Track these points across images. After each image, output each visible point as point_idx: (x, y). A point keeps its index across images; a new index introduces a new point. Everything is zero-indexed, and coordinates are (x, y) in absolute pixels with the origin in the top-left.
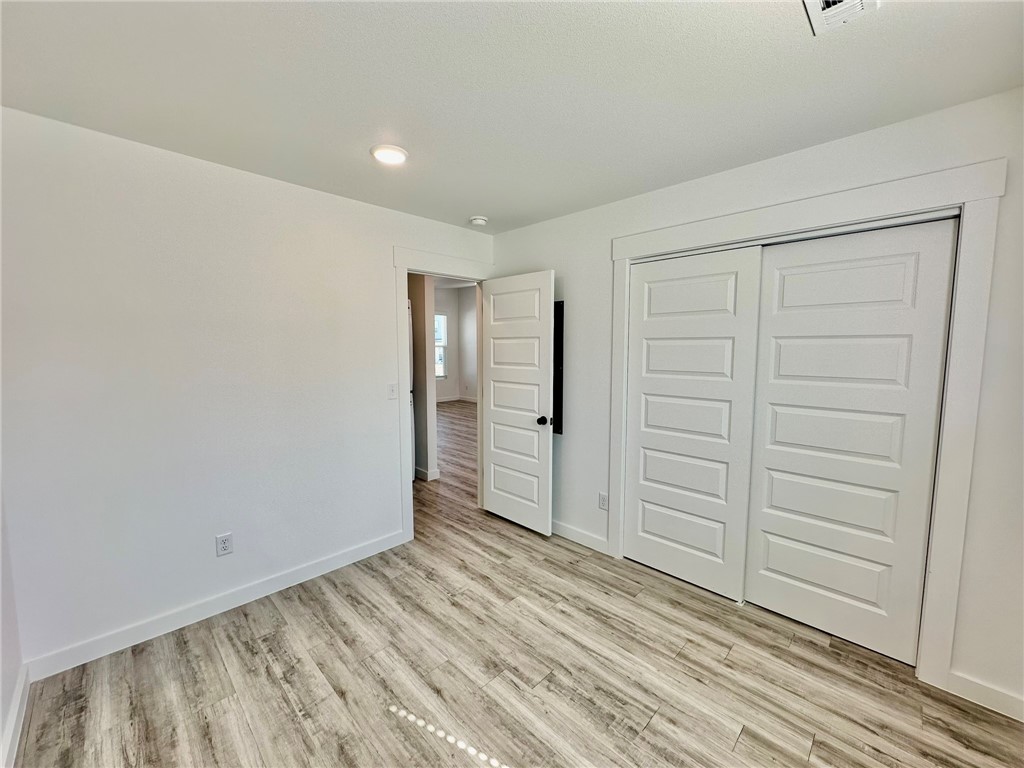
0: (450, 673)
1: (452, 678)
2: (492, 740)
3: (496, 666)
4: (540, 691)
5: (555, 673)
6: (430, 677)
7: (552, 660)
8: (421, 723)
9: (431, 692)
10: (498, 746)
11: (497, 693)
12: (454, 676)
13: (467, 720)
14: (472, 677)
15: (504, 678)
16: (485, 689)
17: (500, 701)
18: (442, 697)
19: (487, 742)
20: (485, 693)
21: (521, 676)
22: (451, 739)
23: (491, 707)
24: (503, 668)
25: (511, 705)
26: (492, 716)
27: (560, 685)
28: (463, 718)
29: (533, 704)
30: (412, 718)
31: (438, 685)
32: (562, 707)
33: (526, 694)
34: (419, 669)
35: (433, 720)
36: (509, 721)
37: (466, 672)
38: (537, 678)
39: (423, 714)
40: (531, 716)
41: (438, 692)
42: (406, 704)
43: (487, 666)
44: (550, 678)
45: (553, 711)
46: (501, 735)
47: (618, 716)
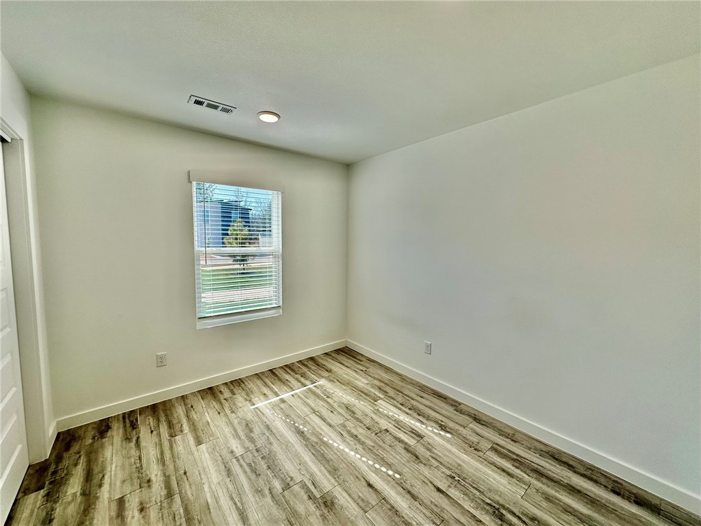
0: (363, 500)
1: (361, 495)
2: (336, 454)
3: (325, 503)
4: (298, 478)
5: (281, 491)
6: (378, 498)
7: (277, 503)
8: (377, 466)
9: (374, 485)
10: (333, 451)
11: (328, 480)
12: (360, 497)
13: (349, 465)
14: (345, 494)
15: (321, 491)
16: (336, 484)
17: (327, 474)
18: (366, 481)
19: (338, 453)
20: (336, 481)
21: (308, 491)
22: (358, 456)
23: (334, 471)
24: (320, 500)
25: (320, 471)
26: (333, 466)
27: (283, 480)
28: (352, 467)
29: (307, 470)
30: (384, 469)
31: (370, 490)
32: (289, 467)
33: (308, 477)
34: (389, 506)
35: (369, 467)
36: (324, 462)
37: (350, 500)
38: (296, 488)
39: (377, 471)
40: (310, 464)
41: (370, 485)
42: (390, 479)
43: (332, 503)
44: (287, 487)
45: (296, 464)
46: (330, 455)
47: (259, 458)
